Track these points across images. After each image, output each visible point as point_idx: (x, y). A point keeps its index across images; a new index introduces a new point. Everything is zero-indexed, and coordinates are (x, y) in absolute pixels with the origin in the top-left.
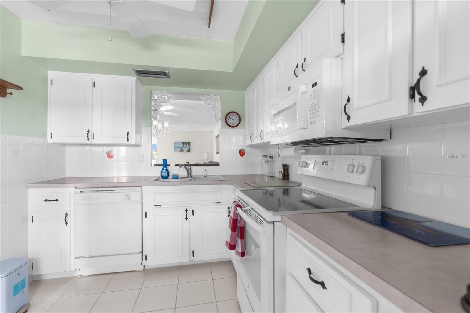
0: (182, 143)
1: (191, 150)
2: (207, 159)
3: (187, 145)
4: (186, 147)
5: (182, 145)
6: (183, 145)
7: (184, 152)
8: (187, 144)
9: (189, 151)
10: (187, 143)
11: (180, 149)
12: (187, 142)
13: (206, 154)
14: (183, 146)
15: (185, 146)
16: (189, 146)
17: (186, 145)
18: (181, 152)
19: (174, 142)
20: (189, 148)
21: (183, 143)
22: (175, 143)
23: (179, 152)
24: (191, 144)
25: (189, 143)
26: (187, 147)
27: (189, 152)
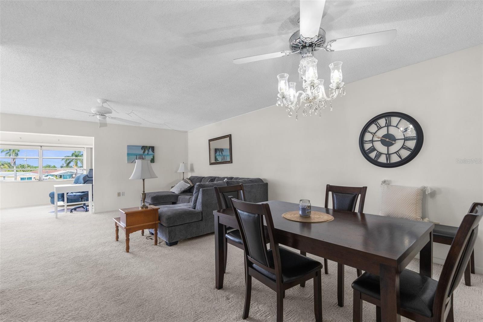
0: (142, 149)
1: (156, 159)
2: (184, 173)
3: (150, 152)
4: (148, 154)
5: (141, 152)
6: (143, 151)
8: (150, 150)
9: (153, 161)
10: (149, 149)
12: (149, 147)
14: (144, 152)
15: (146, 152)
16: (153, 153)
17: (148, 151)
19: (128, 146)
20: (154, 157)
21: (144, 148)
24: (156, 151)
25: (153, 148)
26: (151, 154)
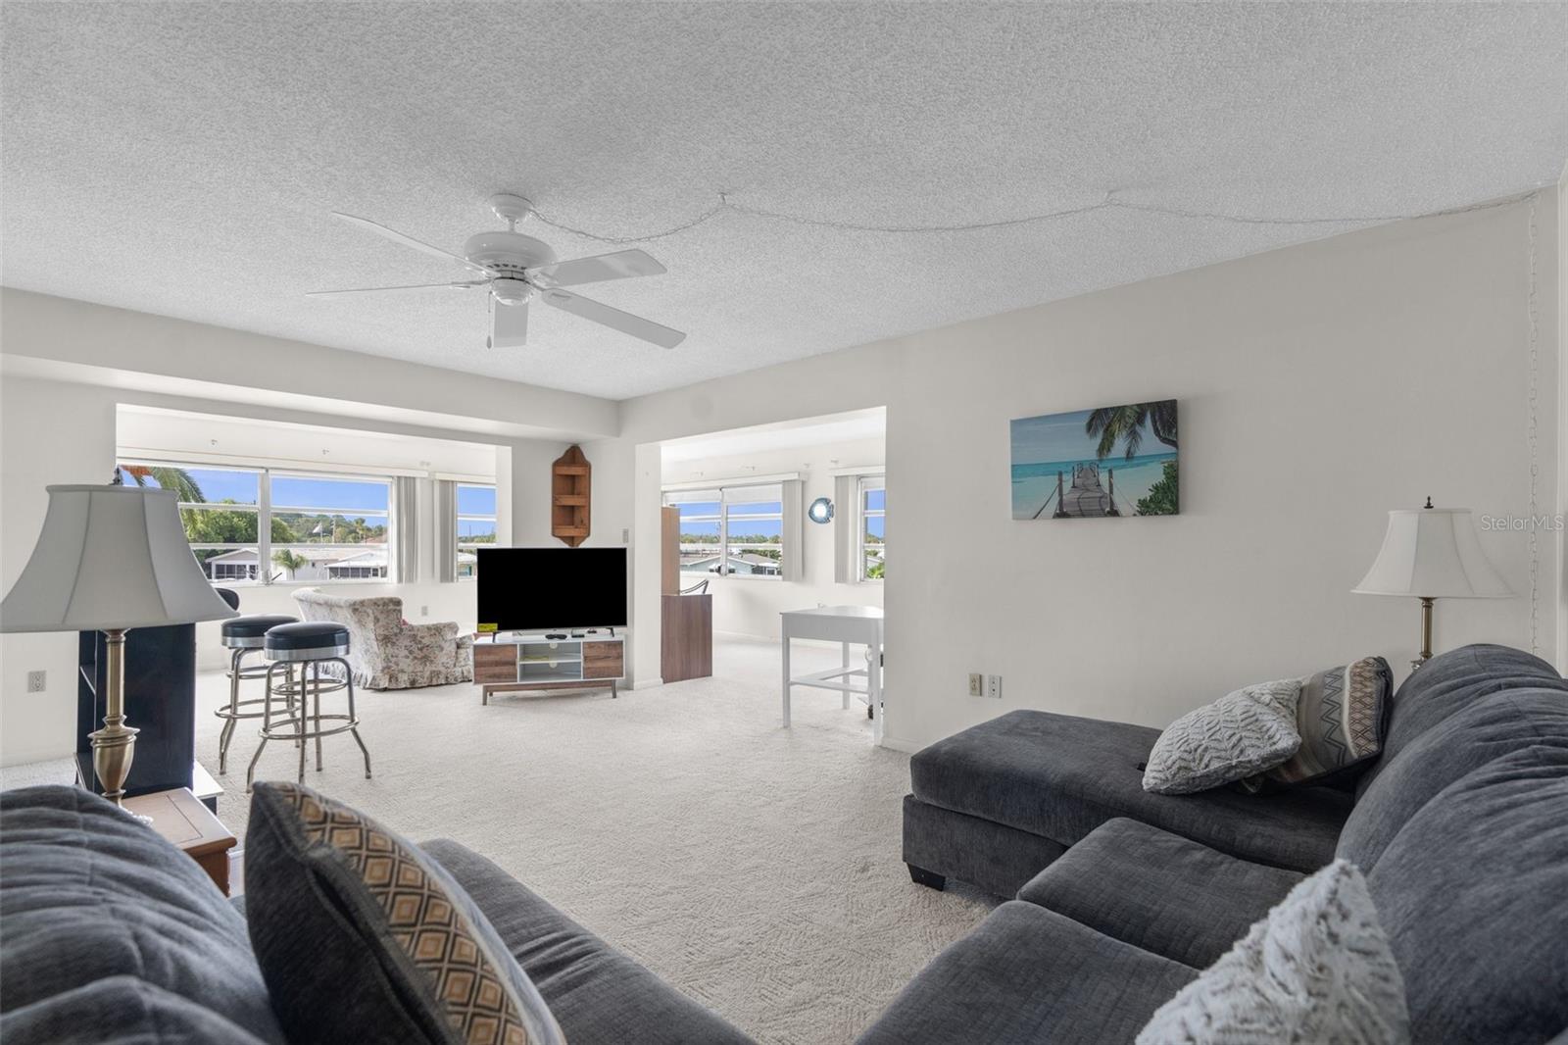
0: (1090, 427)
1: (1193, 485)
2: (1428, 602)
3: (1149, 440)
4: (1129, 456)
5: (1086, 448)
6: (1098, 440)
7: (1114, 513)
8: (1147, 432)
9: (1166, 500)
10: (1140, 420)
11: (1067, 487)
12: (1141, 411)
13: (1402, 526)
14: (1105, 447)
15: (1120, 446)
17: (1135, 436)
18: (1083, 514)
19: (1016, 424)
20: (1174, 474)
21: (1104, 421)
22: (1021, 428)
23: (1062, 514)
24: (1195, 431)
25: (1165, 416)
27: (1175, 509)
